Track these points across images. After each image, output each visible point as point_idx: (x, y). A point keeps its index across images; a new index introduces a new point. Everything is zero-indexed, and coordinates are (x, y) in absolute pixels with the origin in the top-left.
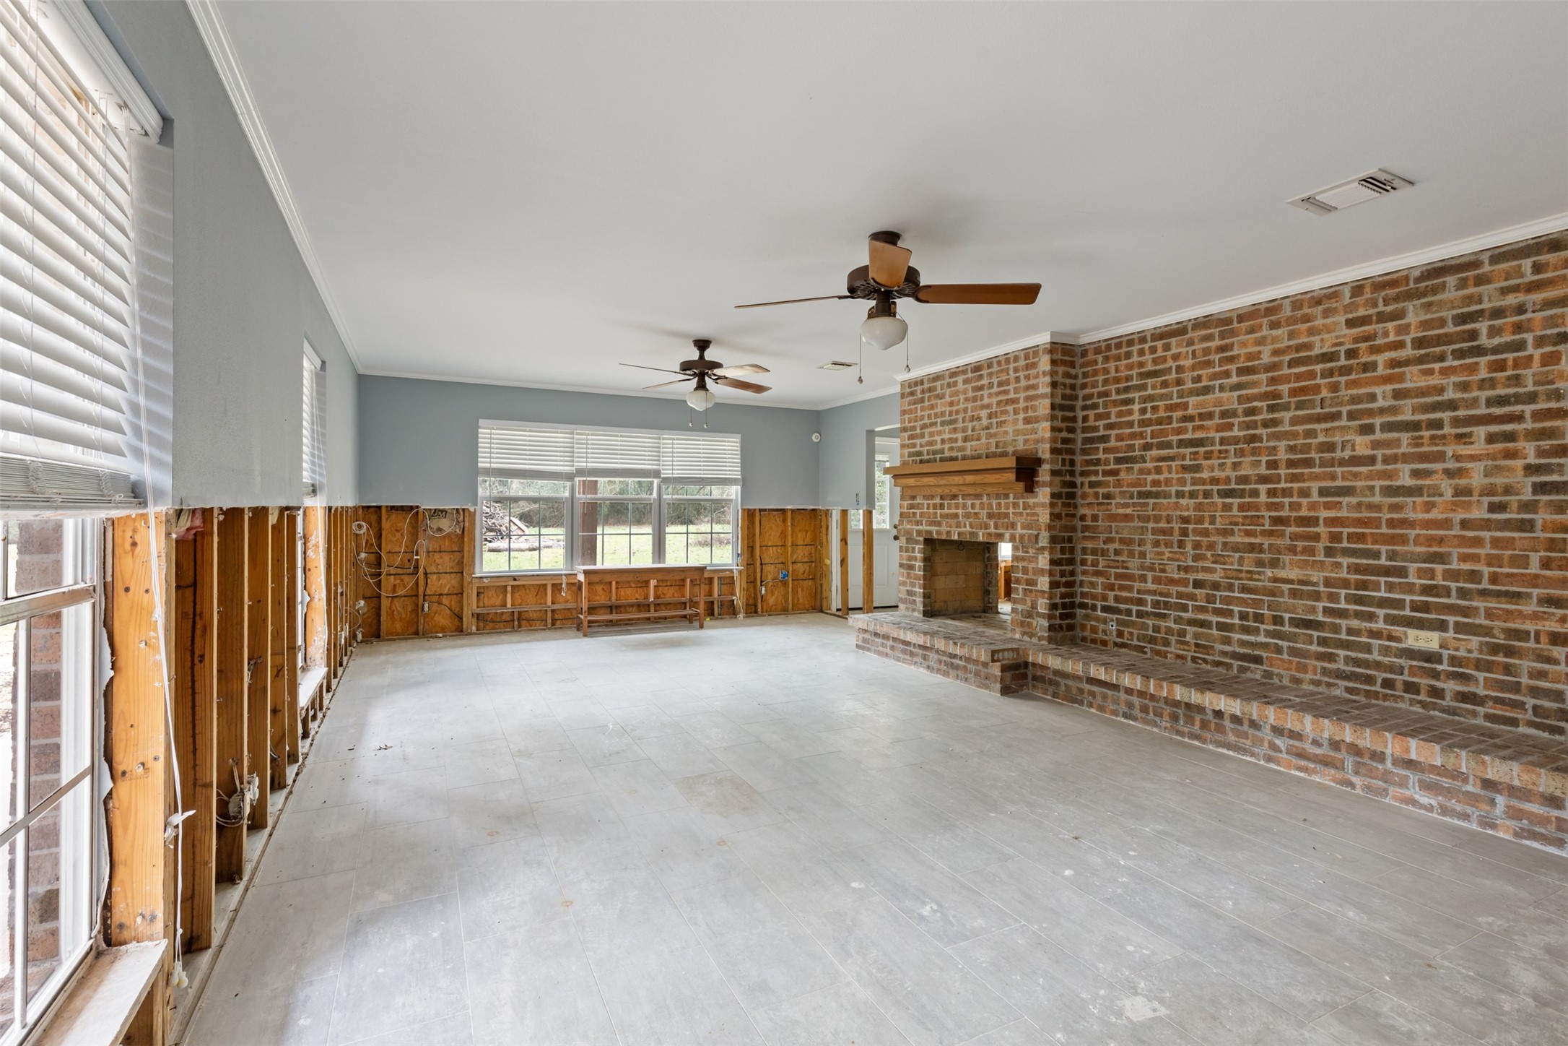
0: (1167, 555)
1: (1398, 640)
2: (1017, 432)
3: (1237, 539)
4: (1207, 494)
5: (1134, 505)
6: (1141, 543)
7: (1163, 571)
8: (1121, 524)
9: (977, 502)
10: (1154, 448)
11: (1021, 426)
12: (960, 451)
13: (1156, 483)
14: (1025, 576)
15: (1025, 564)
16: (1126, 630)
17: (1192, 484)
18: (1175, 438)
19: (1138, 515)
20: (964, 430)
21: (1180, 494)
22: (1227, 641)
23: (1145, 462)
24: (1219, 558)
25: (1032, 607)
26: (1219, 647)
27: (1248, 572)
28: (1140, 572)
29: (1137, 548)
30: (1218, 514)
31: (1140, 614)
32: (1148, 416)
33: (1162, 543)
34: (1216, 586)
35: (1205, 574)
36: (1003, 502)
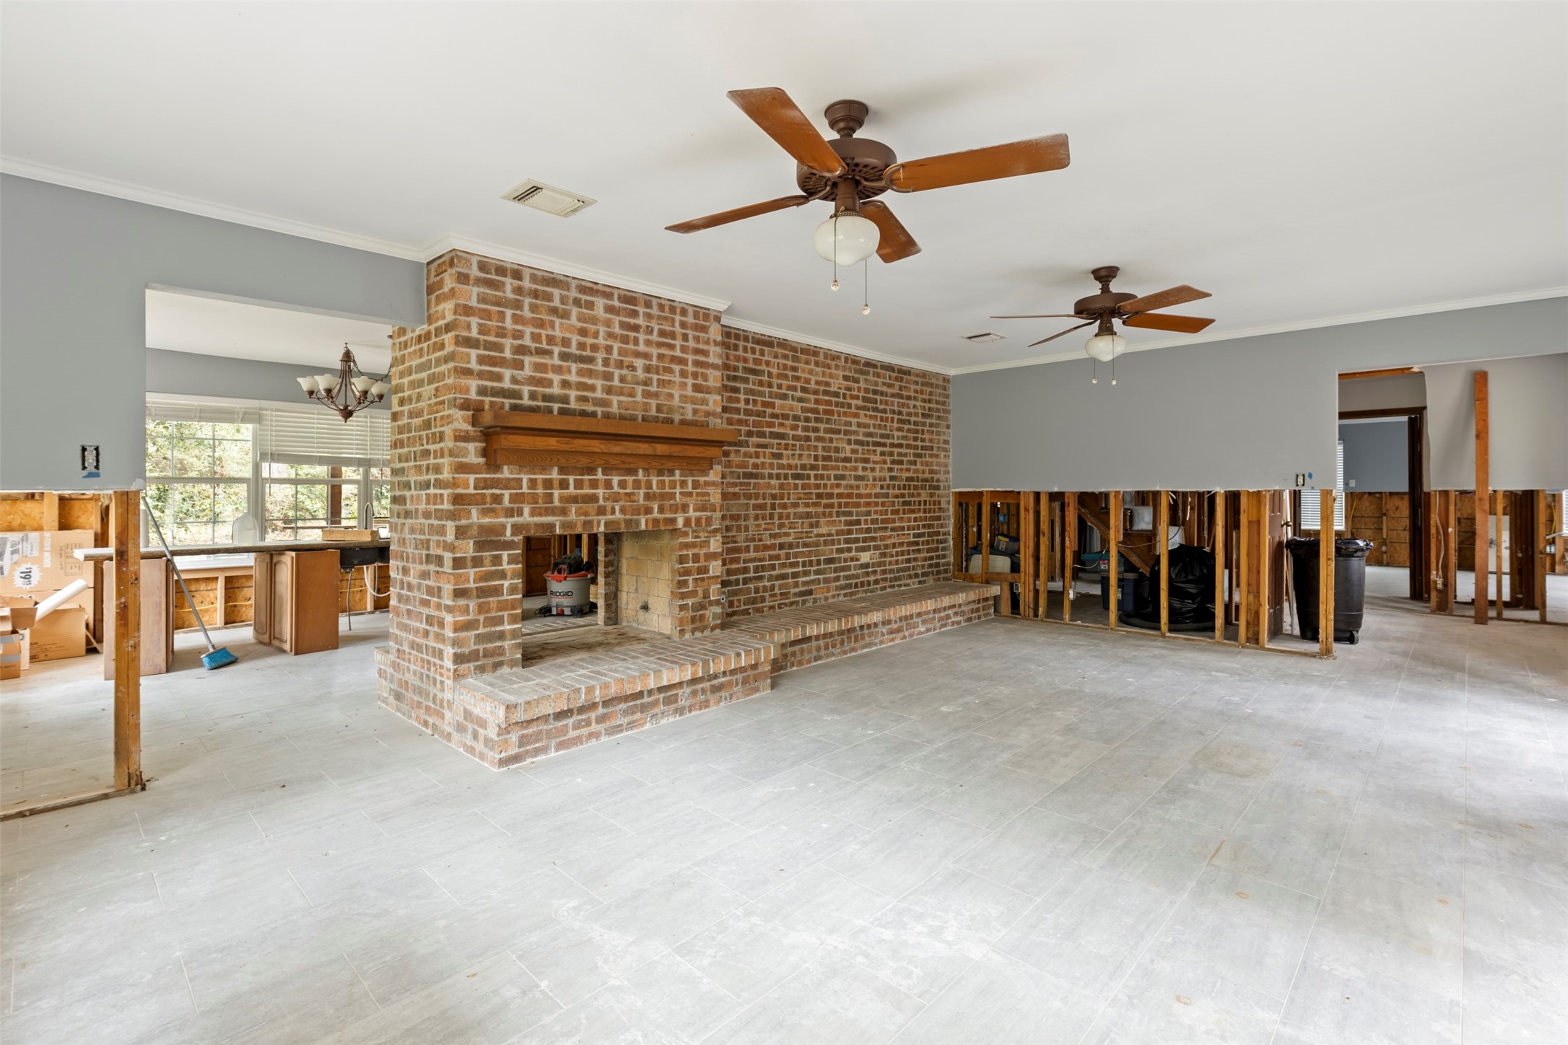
0: (763, 526)
1: (857, 560)
2: (684, 398)
3: (800, 510)
4: (786, 477)
5: (741, 484)
6: (746, 518)
7: (760, 540)
8: (731, 502)
9: (630, 479)
10: (755, 436)
11: (689, 392)
12: (600, 405)
13: (755, 466)
14: (696, 565)
15: (696, 551)
16: (735, 598)
17: (778, 468)
18: (768, 430)
19: (744, 494)
20: (608, 376)
21: (771, 476)
22: (796, 585)
23: (748, 447)
24: (792, 525)
25: (704, 598)
26: (793, 591)
27: (807, 532)
28: (745, 544)
29: (743, 523)
30: (792, 492)
31: (746, 581)
32: (750, 407)
33: (760, 516)
34: (790, 546)
35: (785, 538)
36: (667, 479)
